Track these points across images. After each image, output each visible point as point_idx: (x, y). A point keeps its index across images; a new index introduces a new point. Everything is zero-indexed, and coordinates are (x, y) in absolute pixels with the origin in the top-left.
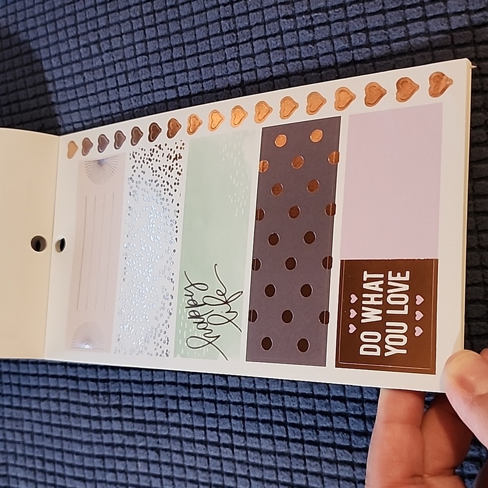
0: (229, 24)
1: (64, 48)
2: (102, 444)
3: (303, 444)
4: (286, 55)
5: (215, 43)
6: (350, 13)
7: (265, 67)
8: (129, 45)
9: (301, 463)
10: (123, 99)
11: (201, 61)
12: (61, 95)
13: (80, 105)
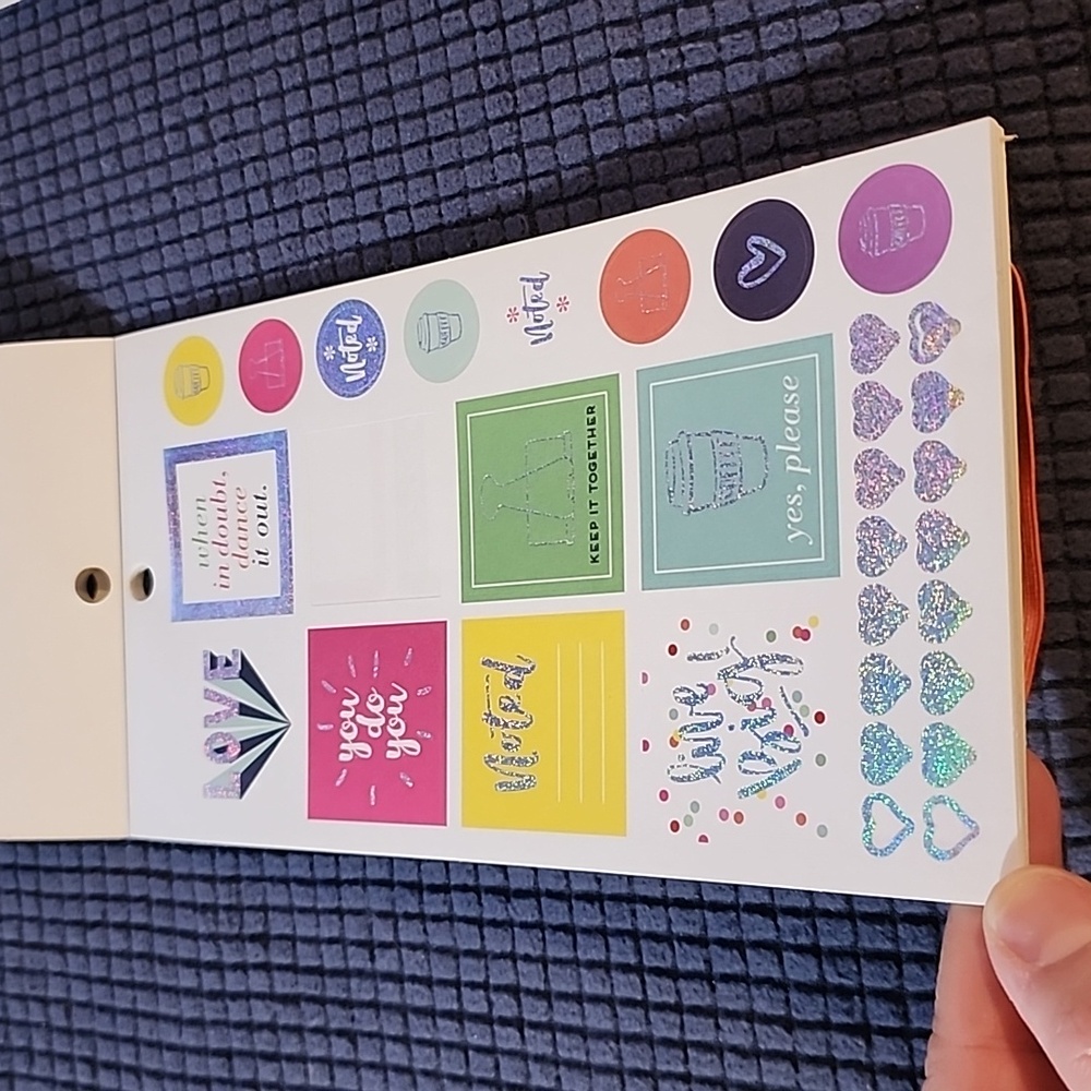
0: (496, 71)
1: (127, 133)
2: (226, 1023)
3: (681, 1014)
4: (625, 138)
5: (467, 115)
6: (767, 42)
7: (579, 165)
8: (274, 124)
9: (678, 1058)
10: (262, 246)
11: (435, 156)
12: (123, 240)
13: (166, 260)
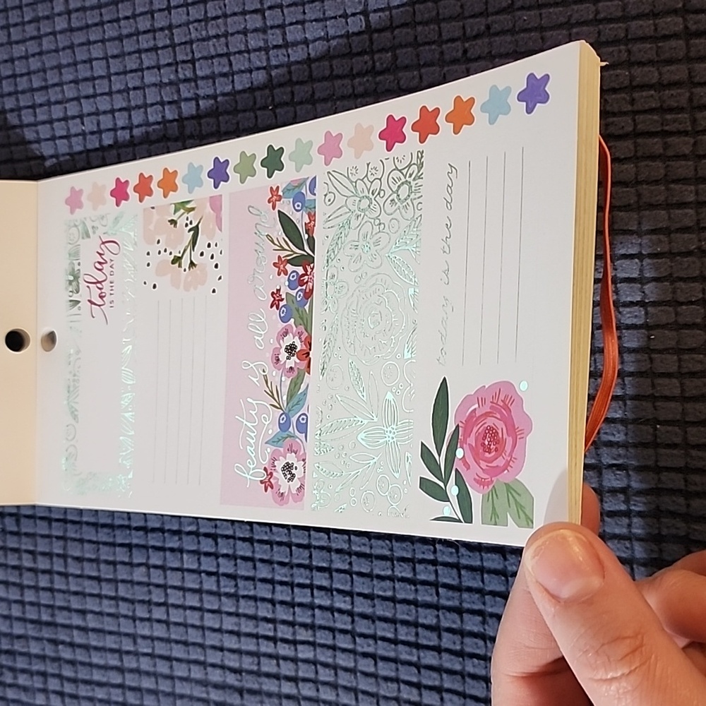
10: (177, 27)
12: (77, 18)
13: (106, 33)
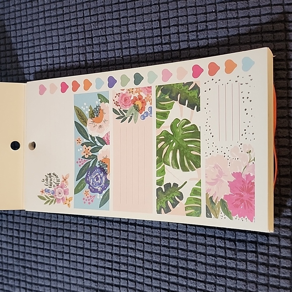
4: (187, 4)
7: (174, 9)
10: (86, 24)
12: (48, 20)
